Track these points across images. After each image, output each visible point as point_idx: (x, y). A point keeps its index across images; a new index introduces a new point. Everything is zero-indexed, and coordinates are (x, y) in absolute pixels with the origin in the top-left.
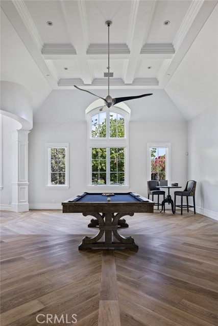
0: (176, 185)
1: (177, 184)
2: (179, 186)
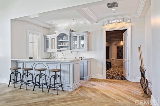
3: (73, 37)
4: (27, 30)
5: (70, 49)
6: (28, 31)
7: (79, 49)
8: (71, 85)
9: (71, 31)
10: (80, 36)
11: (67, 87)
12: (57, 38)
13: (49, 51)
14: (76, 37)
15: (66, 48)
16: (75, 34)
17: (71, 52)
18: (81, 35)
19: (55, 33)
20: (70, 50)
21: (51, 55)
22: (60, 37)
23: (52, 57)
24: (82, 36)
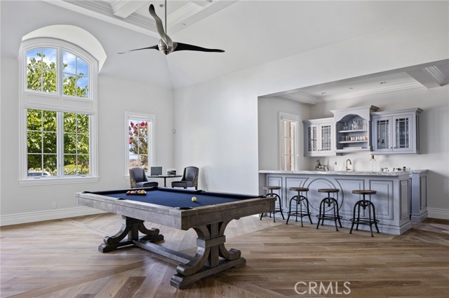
0: (173, 173)
1: (175, 171)
2: (177, 174)
3: (378, 122)
4: (278, 113)
5: (372, 150)
6: (281, 114)
7: (394, 150)
8: (397, 222)
9: (374, 109)
10: (397, 120)
11: (388, 227)
12: (337, 125)
13: (314, 154)
14: (388, 121)
15: (359, 148)
16: (383, 116)
17: (371, 156)
18: (399, 118)
19: (332, 116)
20: (371, 152)
21: (320, 165)
22: (344, 123)
23: (322, 166)
24: (404, 119)
